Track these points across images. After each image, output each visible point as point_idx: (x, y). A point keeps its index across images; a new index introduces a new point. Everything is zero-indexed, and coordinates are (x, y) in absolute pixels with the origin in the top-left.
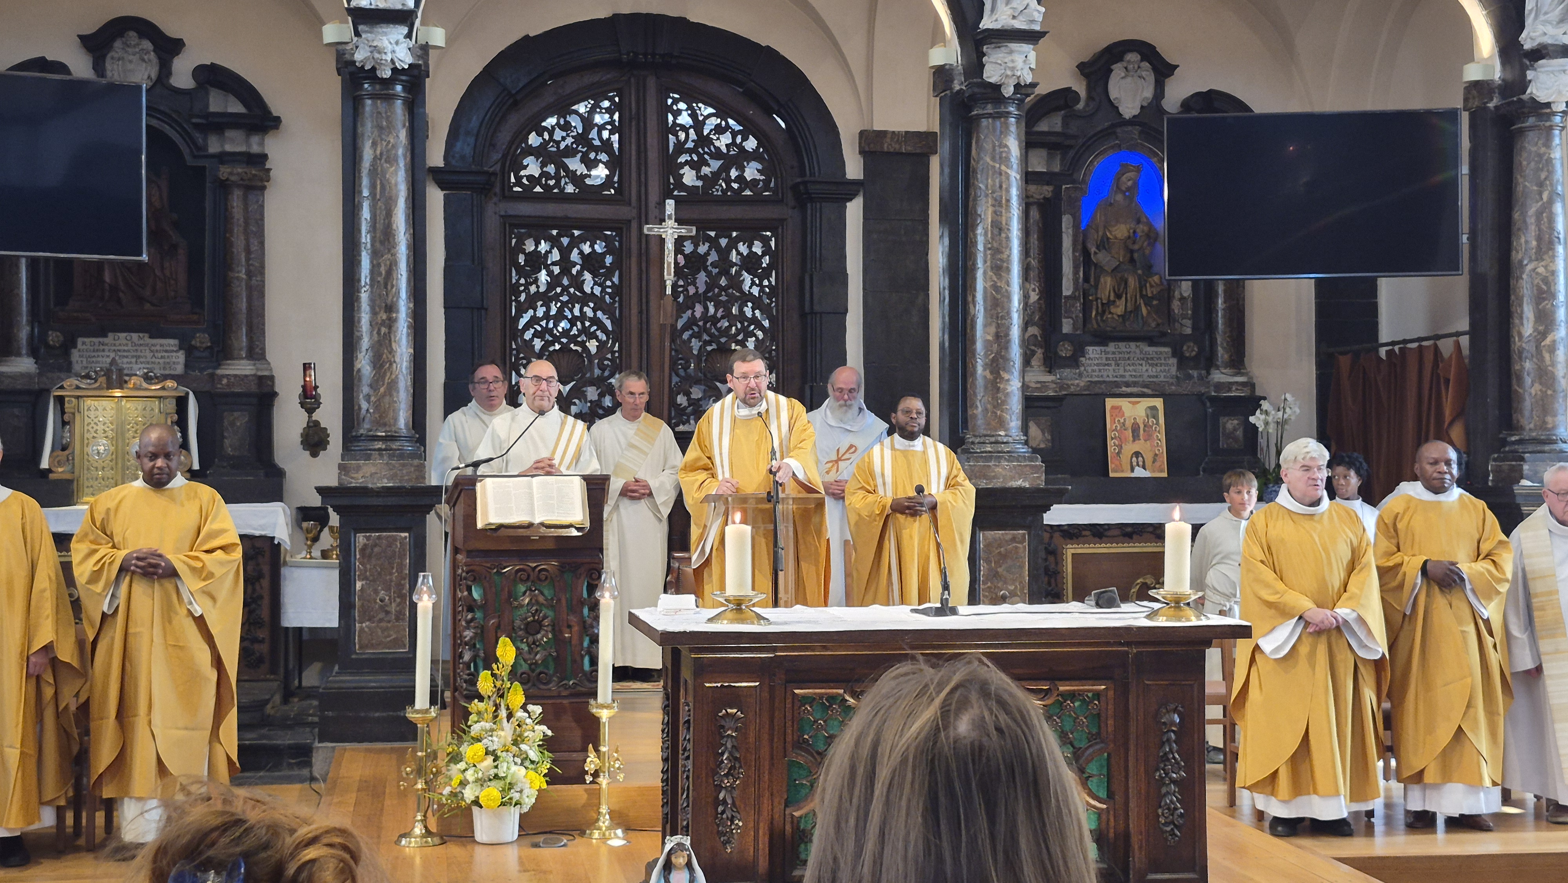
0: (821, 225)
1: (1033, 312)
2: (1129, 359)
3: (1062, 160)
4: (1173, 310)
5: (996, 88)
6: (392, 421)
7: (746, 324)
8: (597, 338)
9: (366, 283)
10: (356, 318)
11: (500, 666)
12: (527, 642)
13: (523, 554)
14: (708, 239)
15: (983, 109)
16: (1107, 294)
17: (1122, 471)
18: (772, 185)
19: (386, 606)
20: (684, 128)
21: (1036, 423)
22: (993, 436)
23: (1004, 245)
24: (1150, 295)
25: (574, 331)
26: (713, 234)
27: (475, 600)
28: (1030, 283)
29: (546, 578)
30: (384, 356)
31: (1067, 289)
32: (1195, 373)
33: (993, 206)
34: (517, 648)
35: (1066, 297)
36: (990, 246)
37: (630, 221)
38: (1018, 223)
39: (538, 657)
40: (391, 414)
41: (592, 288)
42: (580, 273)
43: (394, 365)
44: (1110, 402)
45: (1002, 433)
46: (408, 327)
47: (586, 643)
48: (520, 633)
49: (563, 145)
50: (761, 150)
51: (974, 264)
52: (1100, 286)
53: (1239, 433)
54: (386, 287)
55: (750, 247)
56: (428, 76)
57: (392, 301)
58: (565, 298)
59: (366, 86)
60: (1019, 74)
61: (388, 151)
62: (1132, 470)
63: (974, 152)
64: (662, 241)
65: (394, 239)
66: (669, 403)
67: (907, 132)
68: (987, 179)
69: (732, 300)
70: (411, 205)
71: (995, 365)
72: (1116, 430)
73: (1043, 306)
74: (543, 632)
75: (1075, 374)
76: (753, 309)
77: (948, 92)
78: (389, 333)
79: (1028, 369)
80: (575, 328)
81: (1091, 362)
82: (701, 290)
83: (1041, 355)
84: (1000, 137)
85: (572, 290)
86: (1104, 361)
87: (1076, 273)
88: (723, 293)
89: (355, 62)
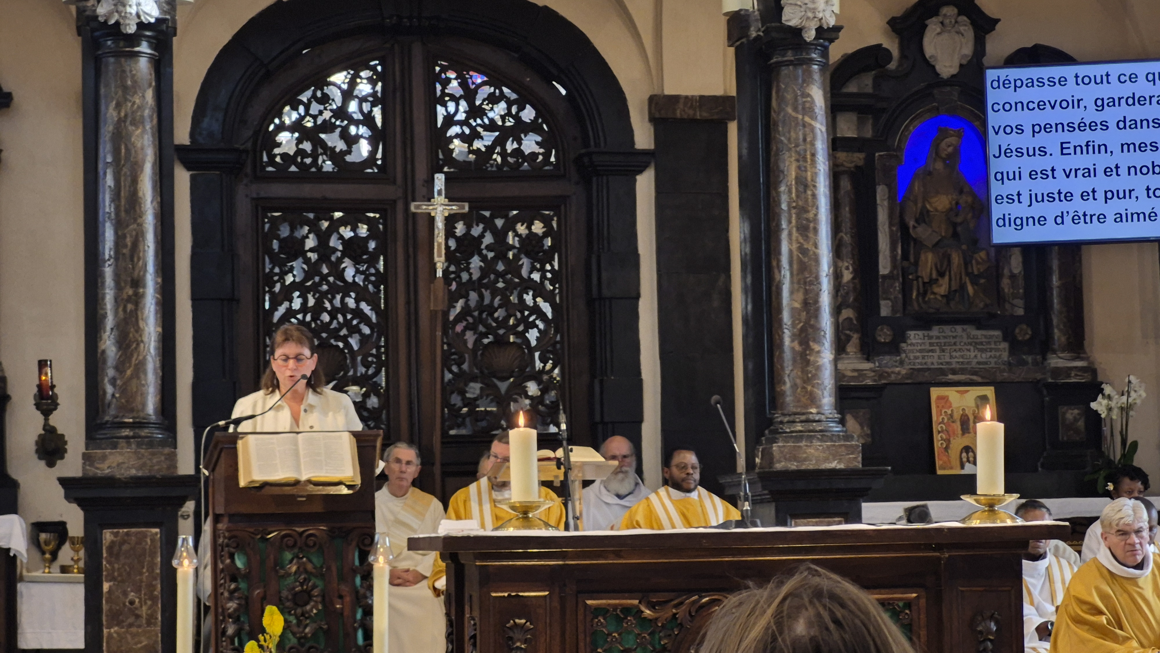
0: (608, 199)
1: (847, 293)
2: (955, 344)
3: (874, 126)
4: (1003, 290)
5: (797, 32)
6: (140, 407)
7: (526, 313)
8: (359, 331)
9: (110, 256)
10: (100, 296)
11: (267, 637)
12: (295, 615)
13: (290, 519)
14: (482, 219)
15: (783, 56)
16: (928, 270)
17: (951, 468)
18: (553, 159)
19: (136, 609)
20: (453, 98)
21: (853, 416)
22: (803, 414)
23: (810, 203)
24: (976, 273)
25: (334, 325)
26: (487, 214)
27: (238, 569)
28: (842, 260)
29: (315, 544)
30: (131, 335)
31: (884, 267)
32: (1030, 359)
33: (798, 160)
34: (286, 621)
35: (884, 277)
36: (794, 204)
37: (395, 202)
38: (825, 181)
39: (307, 630)
40: (139, 398)
41: (354, 276)
42: (340, 261)
43: (142, 345)
44: (935, 392)
45: (814, 410)
46: (157, 304)
47: (359, 616)
48: (288, 604)
49: (319, 121)
50: (540, 120)
51: (779, 225)
52: (920, 263)
53: (1081, 424)
54: (132, 260)
55: (529, 228)
56: (175, 34)
57: (139, 275)
58: (325, 287)
59: (109, 43)
60: (820, 15)
61: (133, 112)
62: (962, 467)
63: (774, 103)
64: (431, 220)
65: (140, 207)
66: (442, 403)
67: (702, 97)
68: (789, 132)
69: (510, 287)
70: (158, 171)
71: (803, 335)
72: (942, 422)
73: (858, 286)
74: (312, 603)
75: (896, 362)
76: (534, 298)
77: (744, 40)
78: (136, 310)
79: (844, 356)
80: (335, 322)
81: (912, 348)
82: (476, 275)
83: (858, 341)
84: (802, 87)
85: (331, 279)
86: (928, 347)
87: (893, 249)
88: (501, 280)
89: (97, 17)
